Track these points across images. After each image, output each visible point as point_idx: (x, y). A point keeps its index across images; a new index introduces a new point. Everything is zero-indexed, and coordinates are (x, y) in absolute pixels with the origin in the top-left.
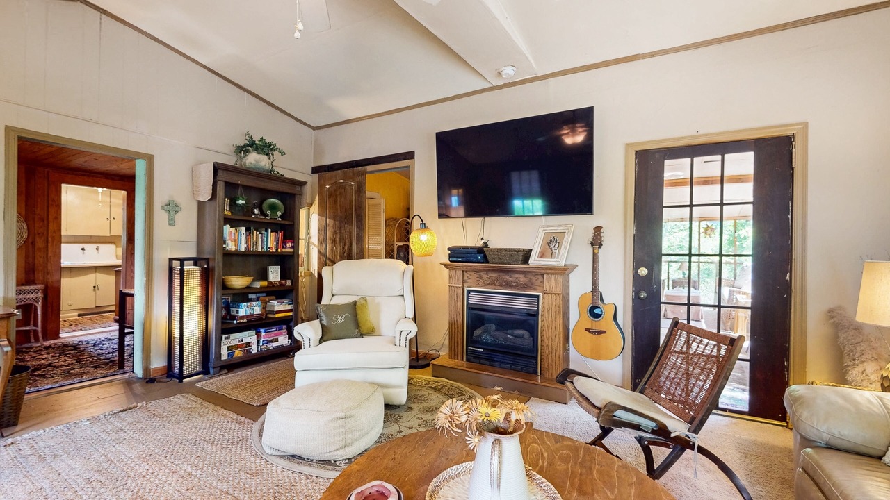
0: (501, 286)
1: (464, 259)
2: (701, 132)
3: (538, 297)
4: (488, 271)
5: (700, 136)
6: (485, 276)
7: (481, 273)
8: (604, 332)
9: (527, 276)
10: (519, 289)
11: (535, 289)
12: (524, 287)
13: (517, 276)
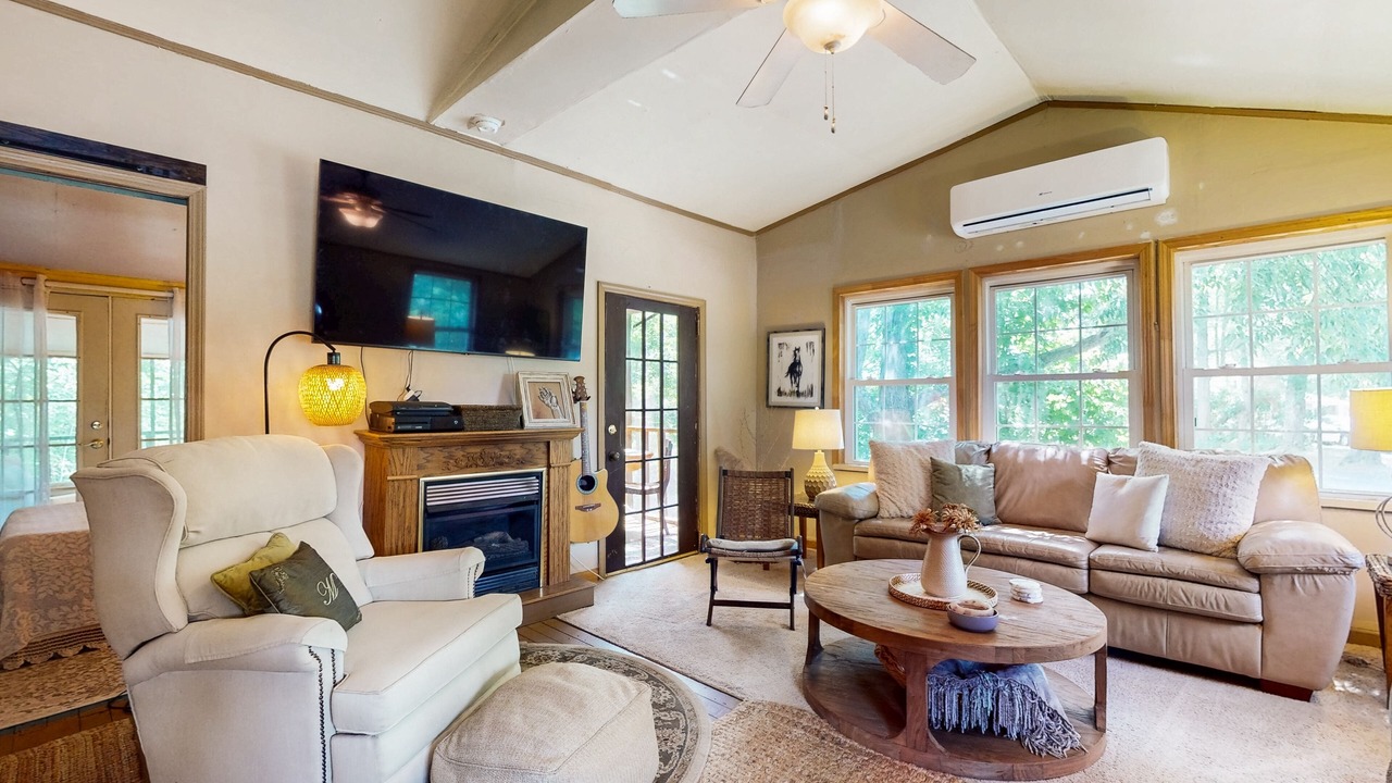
0: (486, 466)
1: (428, 426)
2: (652, 288)
3: (539, 476)
4: (464, 444)
5: (650, 292)
6: (459, 454)
7: (453, 449)
8: (599, 505)
9: (525, 446)
10: (513, 468)
11: (535, 464)
12: (522, 463)
13: (510, 447)
